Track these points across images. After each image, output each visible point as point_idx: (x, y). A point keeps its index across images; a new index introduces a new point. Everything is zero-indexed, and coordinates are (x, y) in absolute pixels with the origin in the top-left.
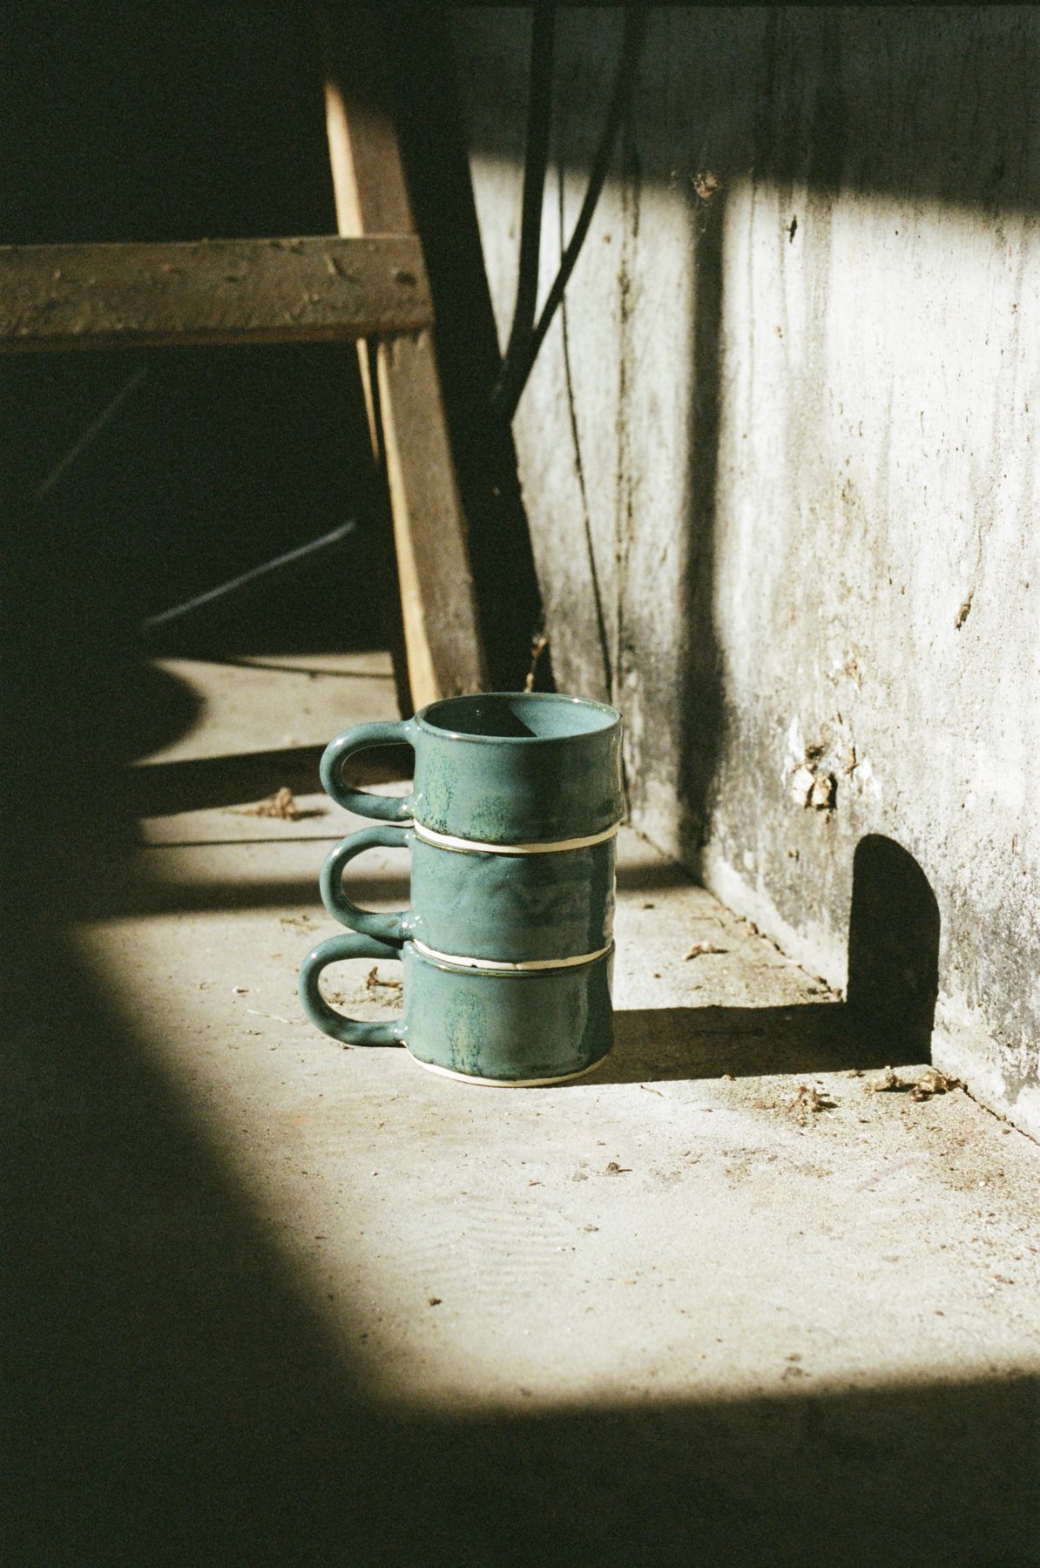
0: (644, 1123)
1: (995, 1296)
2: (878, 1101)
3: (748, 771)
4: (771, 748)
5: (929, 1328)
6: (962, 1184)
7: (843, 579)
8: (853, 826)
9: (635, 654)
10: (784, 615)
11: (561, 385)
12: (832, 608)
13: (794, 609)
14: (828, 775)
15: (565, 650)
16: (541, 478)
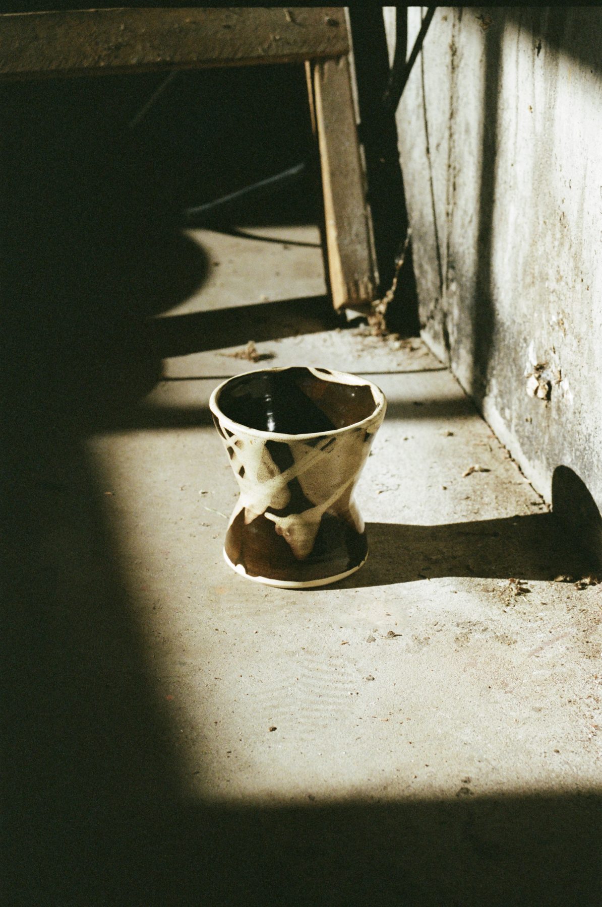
0: (416, 600)
1: (592, 740)
2: (556, 590)
3: (508, 362)
4: (520, 354)
5: (548, 762)
6: (590, 654)
7: (558, 269)
8: (559, 414)
9: (455, 272)
10: (529, 279)
11: (420, 99)
12: (552, 284)
13: (534, 277)
14: (546, 382)
15: (420, 258)
16: (410, 152)
